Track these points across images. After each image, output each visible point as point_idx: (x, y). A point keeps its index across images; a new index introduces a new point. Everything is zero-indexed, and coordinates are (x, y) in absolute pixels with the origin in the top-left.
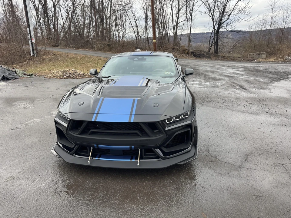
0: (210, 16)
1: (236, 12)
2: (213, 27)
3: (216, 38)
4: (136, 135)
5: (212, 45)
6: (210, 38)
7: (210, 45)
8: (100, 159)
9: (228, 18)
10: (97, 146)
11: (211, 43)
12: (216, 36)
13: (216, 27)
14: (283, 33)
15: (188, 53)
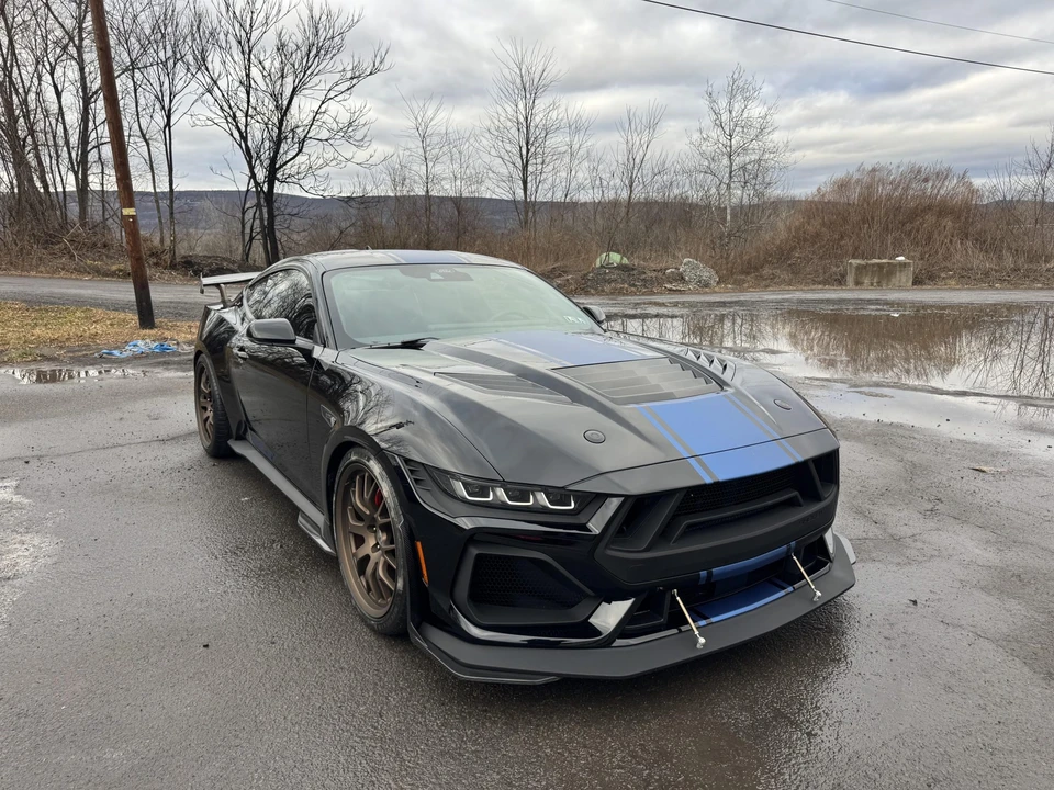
0: (232, 135)
1: (325, 134)
2: (248, 173)
3: (266, 216)
4: (791, 503)
5: (252, 239)
6: (243, 213)
7: (247, 238)
8: (714, 619)
9: (300, 151)
10: (710, 575)
11: (248, 230)
12: (265, 210)
13: (261, 174)
14: (459, 212)
15: (173, 266)
